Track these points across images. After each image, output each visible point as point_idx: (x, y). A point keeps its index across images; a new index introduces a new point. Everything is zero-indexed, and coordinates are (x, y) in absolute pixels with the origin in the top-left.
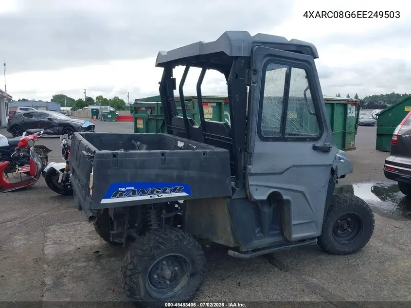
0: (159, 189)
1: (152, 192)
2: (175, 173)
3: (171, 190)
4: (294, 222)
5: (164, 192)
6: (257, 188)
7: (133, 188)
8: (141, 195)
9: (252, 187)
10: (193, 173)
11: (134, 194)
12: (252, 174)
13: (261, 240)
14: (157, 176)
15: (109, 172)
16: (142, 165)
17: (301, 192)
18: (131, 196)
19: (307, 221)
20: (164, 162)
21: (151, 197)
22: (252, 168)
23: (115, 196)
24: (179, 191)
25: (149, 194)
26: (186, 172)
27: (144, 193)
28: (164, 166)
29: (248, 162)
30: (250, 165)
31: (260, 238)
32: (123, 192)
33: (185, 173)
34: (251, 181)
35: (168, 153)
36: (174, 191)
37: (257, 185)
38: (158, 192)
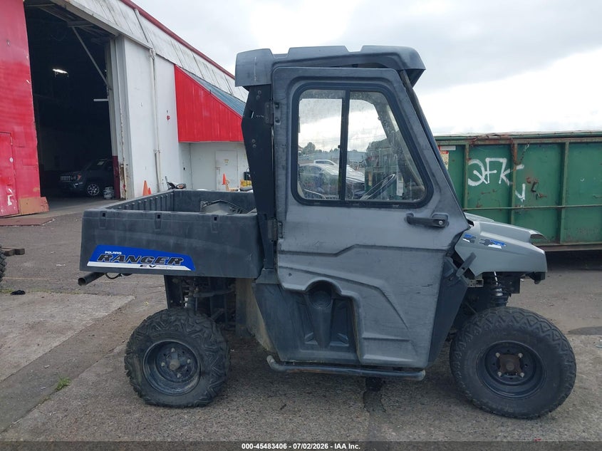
0: (152, 258)
1: (143, 261)
2: (172, 241)
3: (167, 261)
4: (365, 335)
5: (158, 262)
6: (291, 272)
7: (120, 253)
8: (129, 262)
9: (281, 270)
10: (197, 243)
11: (121, 260)
12: (283, 252)
13: (315, 352)
14: (149, 242)
15: (96, 233)
16: (132, 227)
17: (376, 288)
18: (117, 262)
19: (393, 338)
20: (158, 225)
21: (141, 266)
22: (284, 244)
23: (100, 260)
24: (177, 263)
25: (139, 263)
26: (187, 240)
27: (133, 261)
28: (158, 230)
29: (278, 234)
30: (282, 237)
31: (312, 347)
32: (110, 256)
33: (186, 242)
34: (282, 262)
35: (164, 214)
36: (170, 263)
37: (291, 269)
38: (150, 262)
